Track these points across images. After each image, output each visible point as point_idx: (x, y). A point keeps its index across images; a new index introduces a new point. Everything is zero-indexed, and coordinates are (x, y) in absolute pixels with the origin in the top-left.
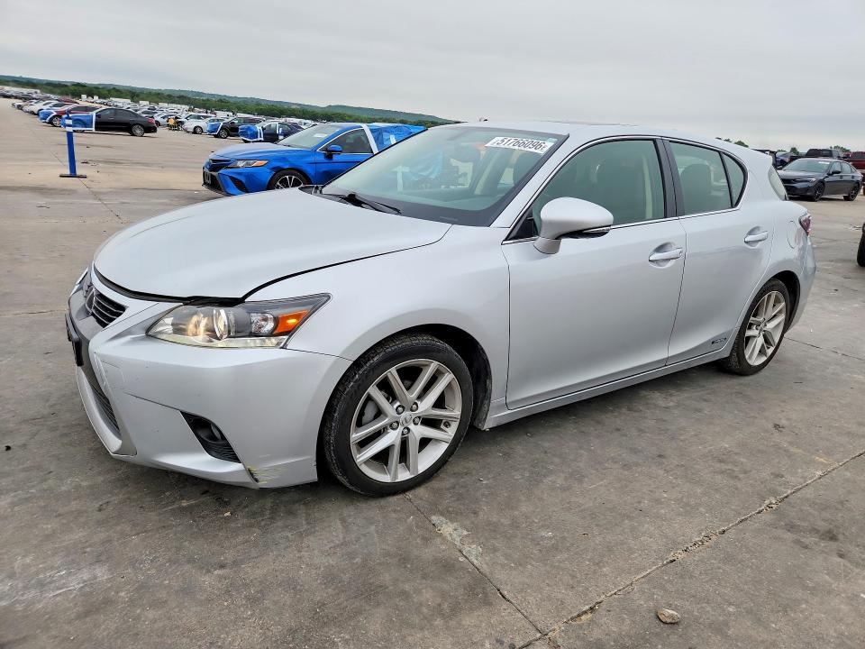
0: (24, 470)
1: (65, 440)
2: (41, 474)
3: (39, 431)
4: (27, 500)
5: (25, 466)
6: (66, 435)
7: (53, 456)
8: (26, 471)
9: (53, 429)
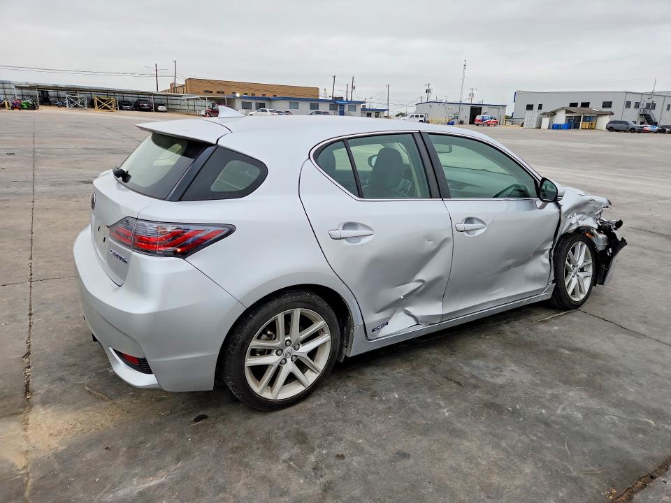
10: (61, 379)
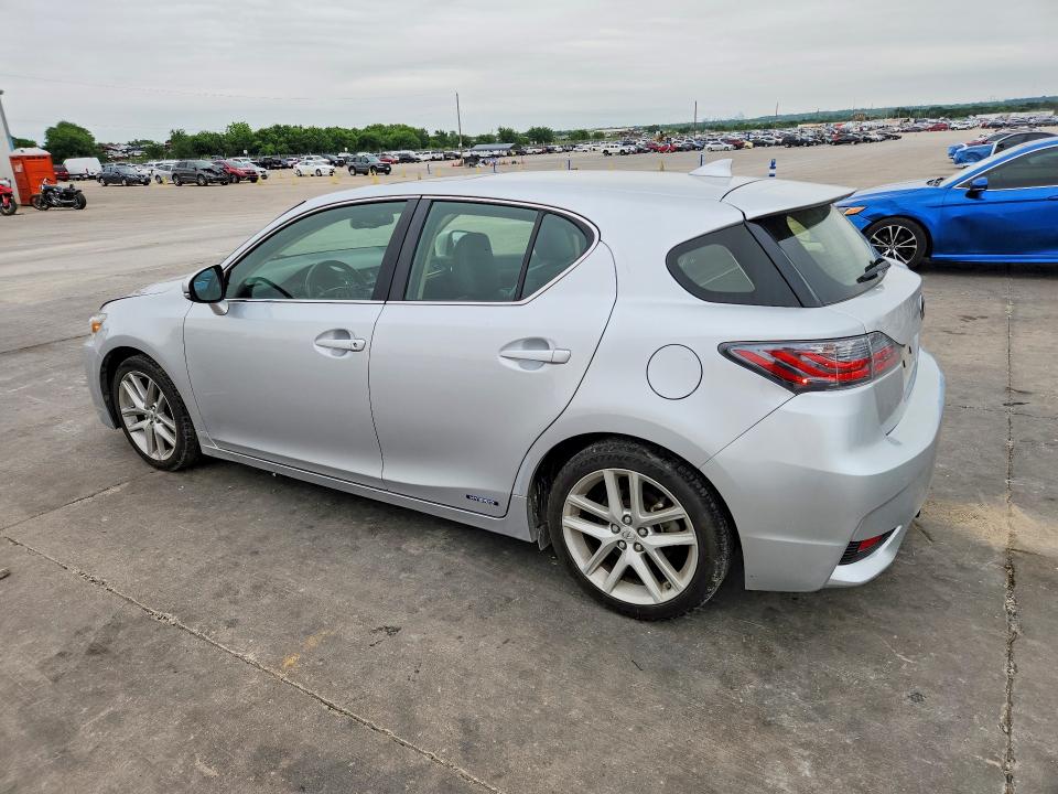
10: (962, 568)
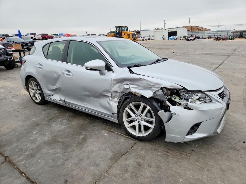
0: (241, 135)
1: (228, 137)
2: (236, 132)
3: (234, 144)
4: (241, 128)
5: (240, 136)
6: (228, 139)
7: (232, 135)
8: (240, 134)
9: (230, 143)
